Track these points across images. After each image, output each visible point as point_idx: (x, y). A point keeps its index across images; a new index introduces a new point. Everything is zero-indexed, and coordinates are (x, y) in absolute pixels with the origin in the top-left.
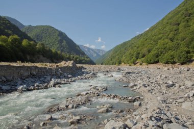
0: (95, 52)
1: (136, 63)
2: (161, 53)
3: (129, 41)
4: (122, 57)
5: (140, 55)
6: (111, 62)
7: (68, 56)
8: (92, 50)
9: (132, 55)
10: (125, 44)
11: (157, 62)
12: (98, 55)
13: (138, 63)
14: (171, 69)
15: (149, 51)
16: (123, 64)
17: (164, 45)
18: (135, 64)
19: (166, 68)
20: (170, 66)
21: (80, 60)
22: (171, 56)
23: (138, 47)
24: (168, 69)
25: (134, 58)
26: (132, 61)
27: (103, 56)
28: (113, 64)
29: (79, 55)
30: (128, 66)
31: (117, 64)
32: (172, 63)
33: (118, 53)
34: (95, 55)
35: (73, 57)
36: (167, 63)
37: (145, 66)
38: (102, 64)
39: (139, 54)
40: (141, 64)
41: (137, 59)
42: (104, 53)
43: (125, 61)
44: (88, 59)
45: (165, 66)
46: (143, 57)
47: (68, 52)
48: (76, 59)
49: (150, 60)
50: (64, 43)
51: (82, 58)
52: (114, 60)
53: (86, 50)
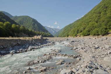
0: (54, 30)
2: (91, 30)
3: (73, 23)
4: (69, 32)
6: (63, 35)
7: (38, 33)
8: (52, 29)
9: (75, 31)
10: (70, 25)
11: (89, 35)
12: (55, 32)
14: (97, 38)
15: (84, 29)
17: (92, 25)
18: (76, 36)
19: (94, 38)
20: (96, 37)
22: (97, 31)
23: (78, 27)
24: (95, 39)
25: (76, 33)
26: (75, 34)
27: (58, 32)
28: (64, 37)
29: (45, 32)
30: (72, 37)
32: (97, 35)
33: (66, 30)
34: (54, 32)
35: (41, 33)
36: (94, 35)
37: (82, 37)
38: (58, 37)
39: (78, 30)
40: (80, 36)
41: (78, 33)
42: (58, 31)
43: (71, 35)
44: (50, 34)
45: (94, 37)
46: (81, 32)
47: (38, 31)
48: (43, 34)
49: (85, 34)
50: (36, 25)
51: (46, 34)
52: (65, 34)
53: (49, 29)
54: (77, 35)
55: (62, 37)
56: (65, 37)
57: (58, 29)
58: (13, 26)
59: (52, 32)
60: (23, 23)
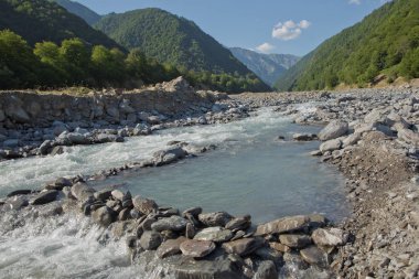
0: (272, 63)
1: (379, 81)
3: (359, 24)
4: (339, 68)
5: (389, 58)
6: (312, 83)
7: (204, 77)
8: (264, 57)
9: (367, 60)
10: (346, 33)
12: (279, 69)
13: (382, 78)
16: (342, 84)
18: (374, 83)
23: (382, 38)
25: (372, 67)
26: (366, 74)
27: (293, 69)
28: (316, 88)
29: (233, 74)
30: (356, 88)
31: (326, 88)
33: (329, 58)
34: (273, 69)
35: (218, 79)
37: (402, 85)
38: (290, 90)
39: (385, 54)
40: (391, 82)
41: (381, 68)
42: (293, 63)
43: (348, 77)
44: (254, 82)
46: (397, 61)
47: (204, 68)
48: (225, 82)
50: (195, 46)
51: (241, 79)
52: (320, 78)
53: (250, 58)
54: (380, 76)
55: (309, 90)
56: (323, 87)
57: (289, 57)
58: (97, 53)
59: (266, 72)
60: (141, 40)
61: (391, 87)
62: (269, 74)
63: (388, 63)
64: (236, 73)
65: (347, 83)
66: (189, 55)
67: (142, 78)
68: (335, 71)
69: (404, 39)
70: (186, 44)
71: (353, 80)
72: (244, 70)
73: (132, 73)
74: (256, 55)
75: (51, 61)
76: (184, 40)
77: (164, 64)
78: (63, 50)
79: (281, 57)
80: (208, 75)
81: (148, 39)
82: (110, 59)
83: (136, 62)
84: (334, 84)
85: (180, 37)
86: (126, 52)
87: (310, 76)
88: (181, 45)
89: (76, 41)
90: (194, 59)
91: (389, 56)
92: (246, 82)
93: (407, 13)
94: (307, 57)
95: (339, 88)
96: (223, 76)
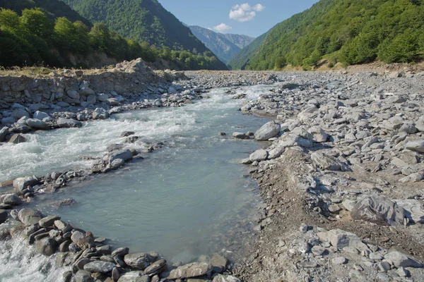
0: (227, 42)
1: (321, 64)
2: (384, 37)
3: (307, 11)
4: (288, 50)
5: (331, 45)
6: (263, 63)
7: (164, 53)
8: (221, 36)
9: (312, 45)
10: (296, 18)
11: (371, 59)
12: (234, 48)
13: (324, 62)
14: (408, 75)
15: (353, 34)
16: (289, 66)
17: (393, 15)
18: (317, 66)
19: (394, 74)
20: (405, 67)
21: (192, 60)
22: (411, 42)
23: (326, 26)
24: (400, 76)
25: (316, 52)
26: (311, 58)
27: (246, 49)
28: (267, 68)
29: (191, 51)
30: (301, 71)
31: (275, 68)
32: (409, 61)
33: (279, 42)
34: (228, 48)
35: (178, 55)
36: (397, 60)
37: (339, 71)
38: (243, 69)
39: (328, 41)
40: (331, 66)
41: (323, 53)
42: (247, 43)
43: (295, 60)
44: (211, 59)
45: (392, 69)
46: (338, 48)
47: (165, 44)
48: (184, 58)
49: (355, 56)
50: (156, 22)
51: (199, 56)
52: (271, 59)
53: (208, 37)
54: (322, 61)
55: (260, 69)
56: (272, 68)
57: (245, 38)
58: (60, 25)
59: (222, 50)
60: (105, 14)
61: (331, 71)
62: (225, 52)
63: (330, 49)
64: (194, 50)
65: (294, 65)
66: (151, 30)
67: (106, 52)
68: (284, 52)
69: (345, 28)
70: (148, 20)
71: (299, 63)
72: (201, 48)
73: (96, 46)
74: (213, 34)
75: (11, 30)
76: (146, 15)
77: (126, 39)
78: (23, 20)
79: (236, 37)
80: (169, 51)
81: (111, 12)
82: (74, 31)
83: (99, 36)
84: (282, 65)
85: (143, 13)
86: (90, 25)
87: (261, 56)
88: (143, 21)
89: (37, 11)
90: (156, 34)
91: (332, 43)
92: (203, 60)
93: (349, 4)
94: (260, 38)
95: (286, 69)
96: (182, 53)
